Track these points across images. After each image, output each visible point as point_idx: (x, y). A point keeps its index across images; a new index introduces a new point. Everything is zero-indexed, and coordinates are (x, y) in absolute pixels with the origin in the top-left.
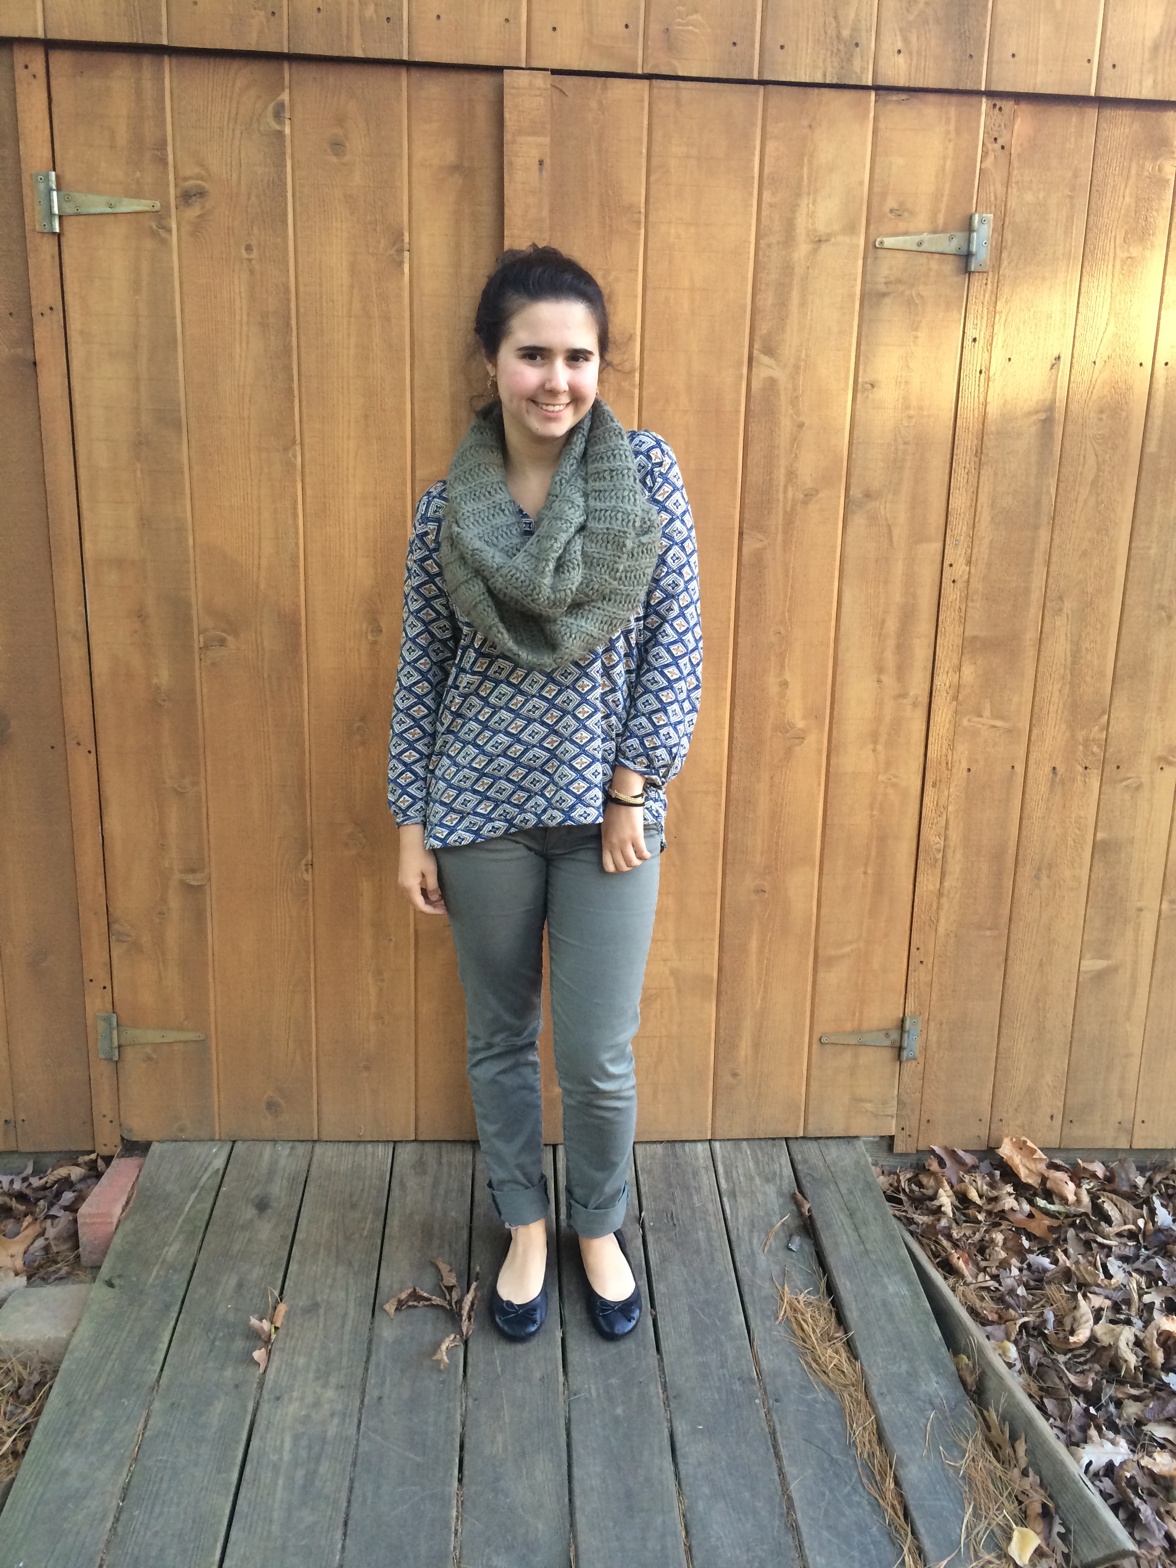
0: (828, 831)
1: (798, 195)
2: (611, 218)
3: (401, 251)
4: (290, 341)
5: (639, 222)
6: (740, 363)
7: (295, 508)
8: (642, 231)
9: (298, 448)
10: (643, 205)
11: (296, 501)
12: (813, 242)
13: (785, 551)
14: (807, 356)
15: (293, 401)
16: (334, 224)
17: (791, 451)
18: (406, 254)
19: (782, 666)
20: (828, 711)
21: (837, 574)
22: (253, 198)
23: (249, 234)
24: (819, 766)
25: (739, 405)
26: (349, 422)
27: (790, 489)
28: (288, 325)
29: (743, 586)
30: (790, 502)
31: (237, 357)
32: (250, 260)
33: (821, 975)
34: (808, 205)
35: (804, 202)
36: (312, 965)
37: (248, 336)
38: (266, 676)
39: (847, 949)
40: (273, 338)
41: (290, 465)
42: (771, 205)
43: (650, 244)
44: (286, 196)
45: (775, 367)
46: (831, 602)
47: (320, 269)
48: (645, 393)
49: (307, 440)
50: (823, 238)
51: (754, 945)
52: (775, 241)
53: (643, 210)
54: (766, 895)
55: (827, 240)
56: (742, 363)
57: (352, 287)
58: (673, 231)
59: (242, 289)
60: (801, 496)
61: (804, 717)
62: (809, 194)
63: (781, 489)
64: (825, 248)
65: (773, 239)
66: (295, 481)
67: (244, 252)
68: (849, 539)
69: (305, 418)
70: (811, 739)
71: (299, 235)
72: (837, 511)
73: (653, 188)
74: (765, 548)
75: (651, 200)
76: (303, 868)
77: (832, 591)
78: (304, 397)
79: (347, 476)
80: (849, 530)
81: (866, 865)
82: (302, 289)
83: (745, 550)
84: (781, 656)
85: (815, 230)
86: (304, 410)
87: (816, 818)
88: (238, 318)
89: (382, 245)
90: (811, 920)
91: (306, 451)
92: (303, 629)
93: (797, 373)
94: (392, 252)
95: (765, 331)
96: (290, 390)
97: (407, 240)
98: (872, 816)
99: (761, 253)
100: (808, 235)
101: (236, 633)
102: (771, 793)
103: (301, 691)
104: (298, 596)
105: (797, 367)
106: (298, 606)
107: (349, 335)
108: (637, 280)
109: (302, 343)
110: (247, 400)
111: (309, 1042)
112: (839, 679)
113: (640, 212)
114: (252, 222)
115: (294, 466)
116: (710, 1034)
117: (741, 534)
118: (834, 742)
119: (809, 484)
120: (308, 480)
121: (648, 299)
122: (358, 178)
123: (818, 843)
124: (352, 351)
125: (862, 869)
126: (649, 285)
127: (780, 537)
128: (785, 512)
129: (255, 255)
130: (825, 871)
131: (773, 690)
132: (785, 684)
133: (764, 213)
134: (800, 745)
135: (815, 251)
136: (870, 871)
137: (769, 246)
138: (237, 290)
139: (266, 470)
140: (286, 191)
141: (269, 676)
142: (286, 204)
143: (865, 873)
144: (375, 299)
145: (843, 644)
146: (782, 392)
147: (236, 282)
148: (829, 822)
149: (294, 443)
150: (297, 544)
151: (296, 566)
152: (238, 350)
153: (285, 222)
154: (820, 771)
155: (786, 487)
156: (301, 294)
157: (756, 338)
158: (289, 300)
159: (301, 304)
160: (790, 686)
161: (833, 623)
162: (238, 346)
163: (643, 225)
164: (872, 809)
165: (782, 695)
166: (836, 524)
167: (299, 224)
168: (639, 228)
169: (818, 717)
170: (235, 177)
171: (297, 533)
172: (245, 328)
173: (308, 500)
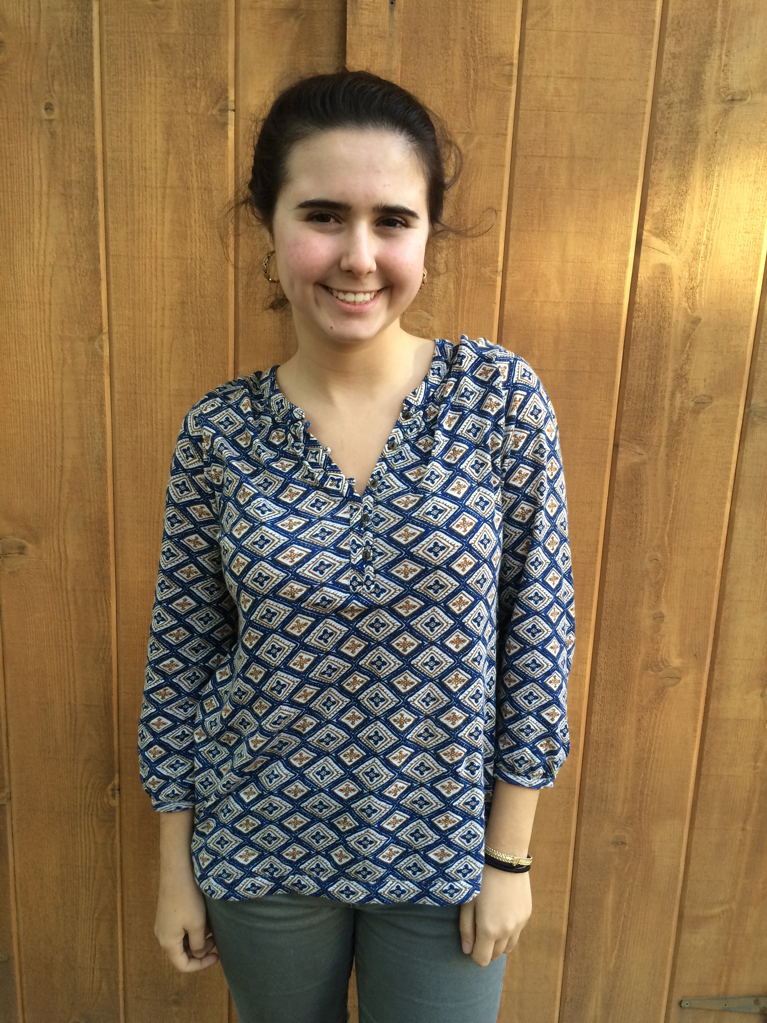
0: (702, 782)
1: (709, 44)
2: (476, 72)
3: (224, 111)
4: (96, 215)
5: (511, 76)
6: (625, 247)
7: (102, 405)
8: (514, 87)
9: (105, 337)
10: (516, 55)
11: (103, 398)
12: (723, 101)
13: (668, 467)
14: (708, 239)
15: (99, 285)
16: (147, 79)
17: (683, 351)
18: (231, 115)
19: (658, 597)
20: (710, 649)
21: (729, 494)
22: (54, 48)
23: (49, 91)
24: (696, 711)
25: (622, 296)
26: (163, 309)
27: (678, 395)
28: (94, 197)
29: (616, 505)
30: (677, 411)
31: (36, 233)
32: (51, 121)
33: (685, 936)
34: (720, 57)
35: (715, 53)
36: (119, 894)
37: (48, 210)
38: (69, 588)
39: (717, 910)
40: (76, 212)
41: (95, 358)
42: (674, 56)
43: (522, 103)
44: (91, 47)
45: (668, 251)
46: (721, 528)
47: (131, 132)
48: (509, 282)
49: (115, 329)
50: (738, 97)
51: (610, 899)
52: (676, 100)
53: (516, 62)
54: (627, 848)
55: (741, 100)
56: (628, 246)
57: (168, 153)
58: (551, 87)
59: (42, 155)
60: (692, 404)
61: (681, 655)
62: (722, 42)
63: (668, 394)
64: (739, 110)
65: (674, 98)
66: (102, 374)
67: (43, 111)
68: (746, 455)
69: (113, 304)
70: (689, 679)
71: (107, 92)
72: (735, 422)
73: (530, 34)
74: (644, 463)
75: (526, 48)
76: (110, 793)
77: (722, 514)
78: (112, 279)
79: (161, 370)
80: (748, 445)
81: (745, 822)
82: (109, 155)
83: (620, 465)
84: (658, 586)
85: (728, 87)
86: (113, 296)
87: (690, 767)
88: (37, 188)
89: (203, 104)
90: (677, 878)
91: (115, 341)
92: (111, 538)
93: (695, 259)
94: (215, 112)
95: (658, 209)
96: (97, 271)
97: (232, 97)
98: (755, 768)
99: (659, 115)
100: (718, 94)
101: (36, 540)
102: (637, 737)
103: (108, 605)
104: (106, 502)
105: (696, 253)
106: (106, 514)
107: (163, 209)
108: (504, 147)
109: (110, 219)
110: (47, 282)
111: (117, 972)
112: (725, 614)
113: (511, 64)
114: (53, 76)
115: (102, 358)
116: (555, 992)
117: (616, 446)
118: (715, 684)
119: (702, 391)
120: (116, 374)
121: (517, 169)
122: (175, 25)
123: (691, 794)
124: (167, 228)
125: (741, 825)
126: (519, 153)
127: (663, 451)
128: (671, 422)
129: (56, 115)
130: (696, 825)
131: (646, 623)
132: (659, 618)
133: (665, 66)
134: (673, 685)
135: (726, 113)
136: (748, 828)
137: (670, 105)
138: (36, 156)
139: (69, 361)
140: (91, 40)
141: (74, 590)
142: (92, 55)
143: (743, 829)
144: (194, 167)
145: (732, 575)
146: (676, 282)
147: (35, 147)
148: (704, 771)
149: (101, 331)
150: (104, 446)
151: (102, 470)
152: (37, 225)
153: (90, 77)
154: (697, 716)
155: (673, 394)
156: (109, 162)
157: (646, 217)
158: (94, 169)
159: (110, 172)
160: (666, 620)
161: (722, 551)
162: (37, 220)
163: (515, 79)
164: (756, 761)
165: (656, 629)
166: (732, 437)
167: (106, 78)
168: (510, 84)
169: (698, 657)
170: (33, 25)
171: (104, 433)
172: (45, 199)
173: (117, 396)
